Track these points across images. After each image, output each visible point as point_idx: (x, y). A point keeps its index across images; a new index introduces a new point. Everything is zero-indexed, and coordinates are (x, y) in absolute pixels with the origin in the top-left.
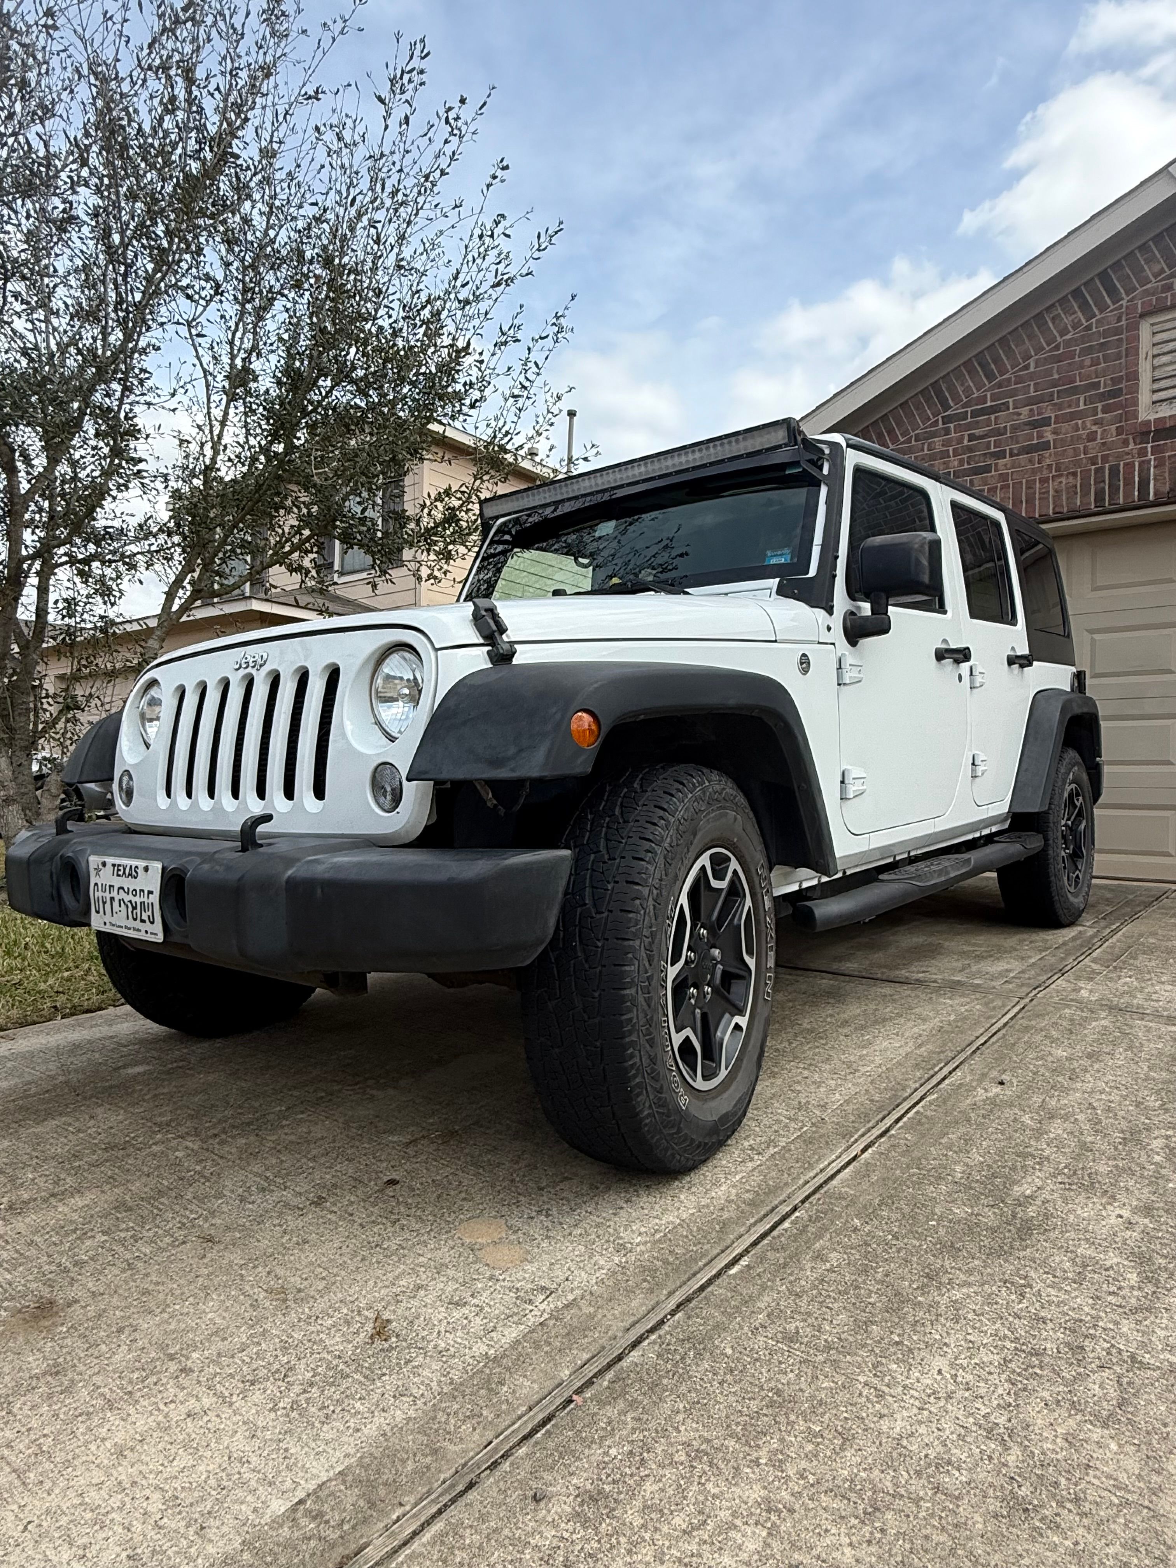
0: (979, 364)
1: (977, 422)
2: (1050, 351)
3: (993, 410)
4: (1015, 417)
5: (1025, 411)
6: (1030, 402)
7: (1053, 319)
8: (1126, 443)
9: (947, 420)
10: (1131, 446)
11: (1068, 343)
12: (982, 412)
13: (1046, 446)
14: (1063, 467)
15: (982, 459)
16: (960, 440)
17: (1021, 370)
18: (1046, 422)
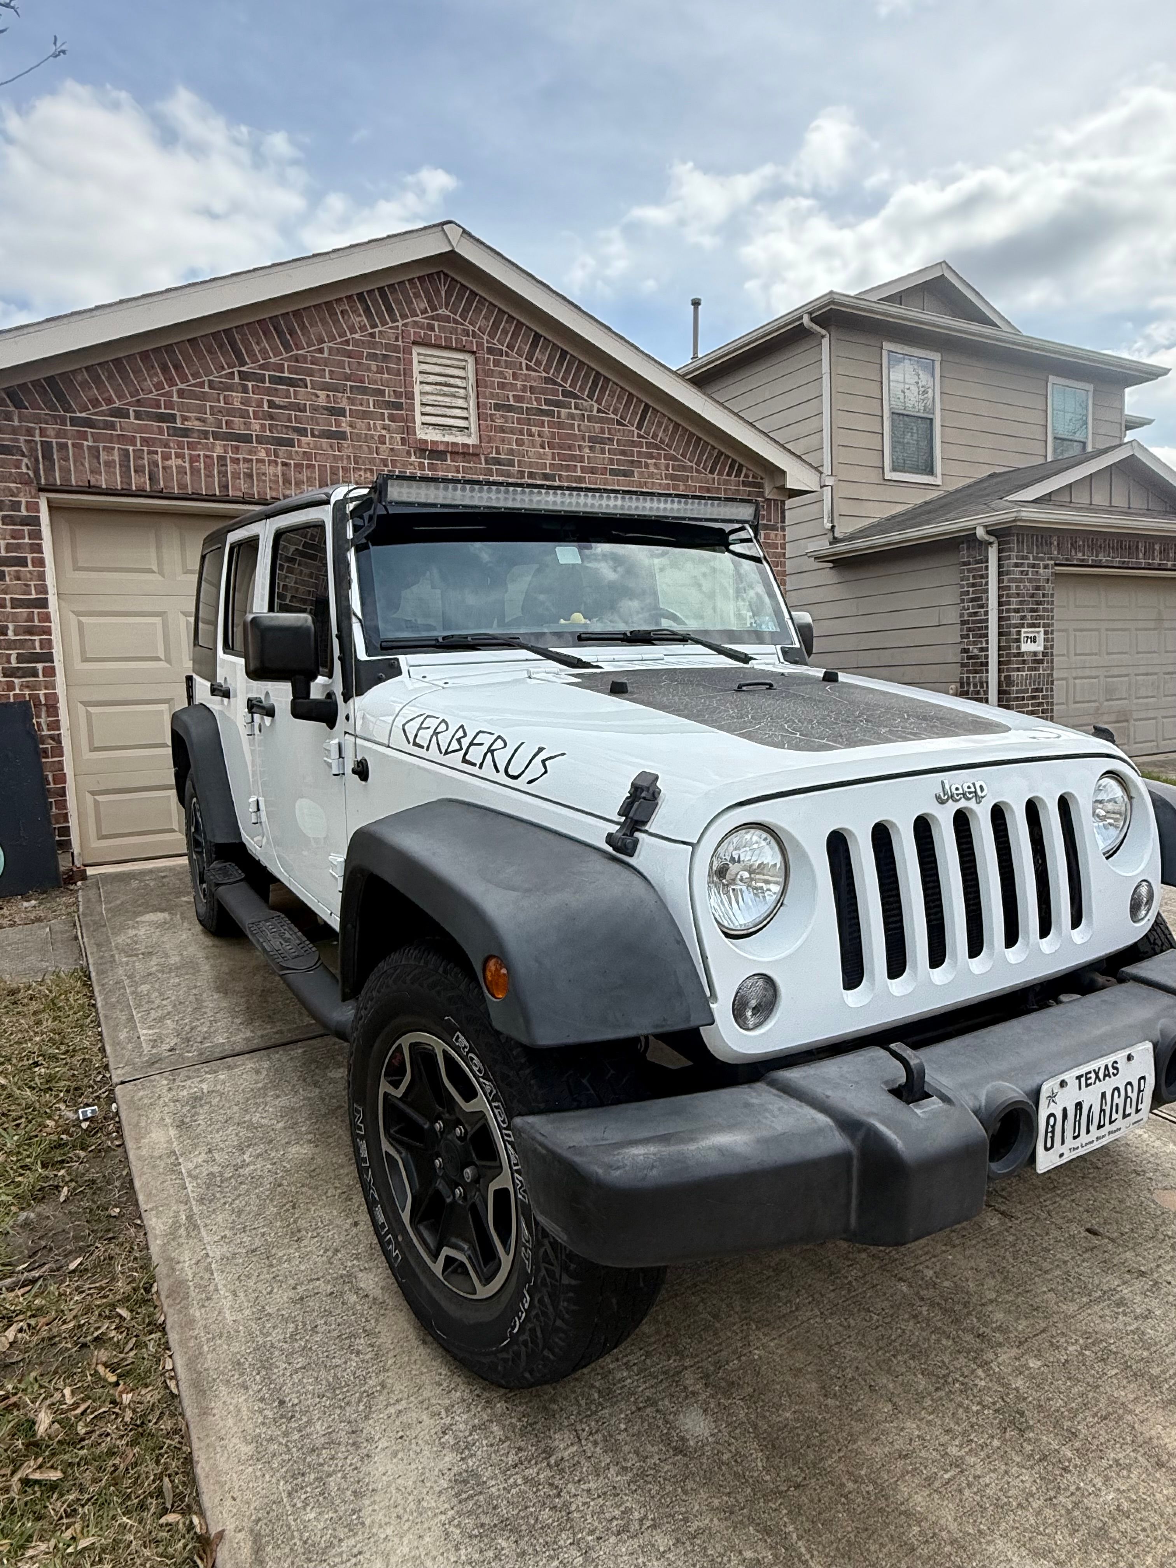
0: (275, 329)
1: (276, 389)
2: (341, 343)
3: (291, 382)
4: (313, 398)
5: (322, 394)
6: (325, 387)
7: (342, 312)
8: (409, 454)
9: (244, 376)
10: (413, 458)
11: (357, 343)
12: (281, 381)
13: (342, 436)
14: (360, 462)
15: (284, 431)
16: (260, 404)
17: (315, 351)
18: (341, 412)
